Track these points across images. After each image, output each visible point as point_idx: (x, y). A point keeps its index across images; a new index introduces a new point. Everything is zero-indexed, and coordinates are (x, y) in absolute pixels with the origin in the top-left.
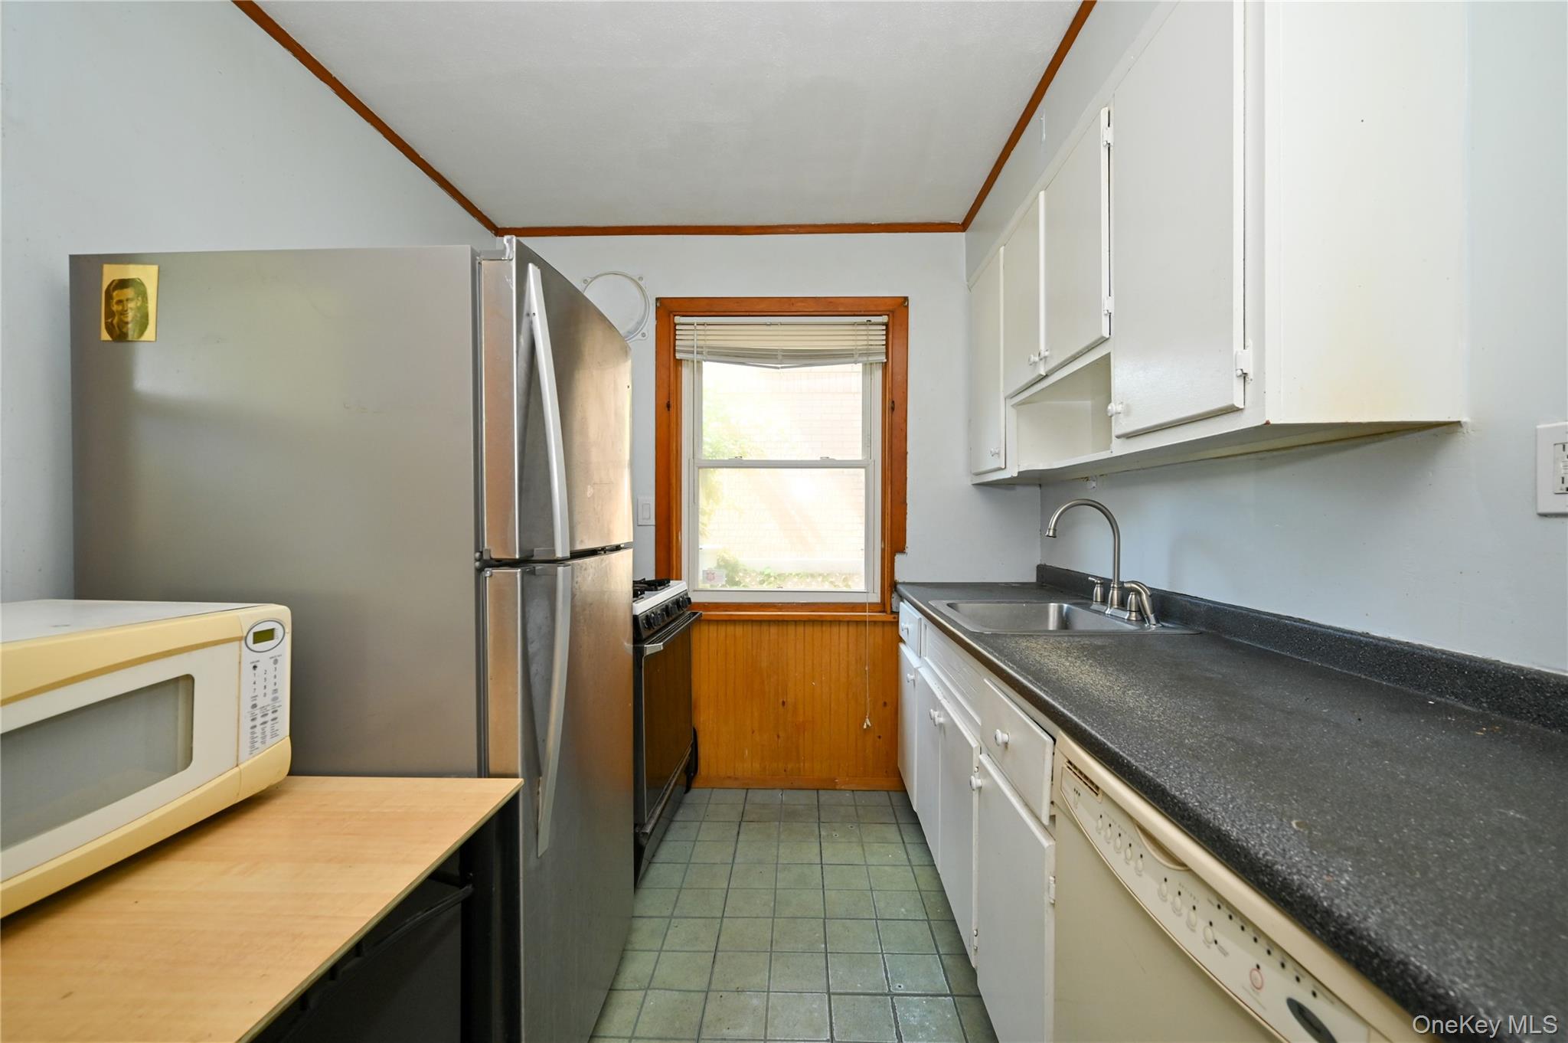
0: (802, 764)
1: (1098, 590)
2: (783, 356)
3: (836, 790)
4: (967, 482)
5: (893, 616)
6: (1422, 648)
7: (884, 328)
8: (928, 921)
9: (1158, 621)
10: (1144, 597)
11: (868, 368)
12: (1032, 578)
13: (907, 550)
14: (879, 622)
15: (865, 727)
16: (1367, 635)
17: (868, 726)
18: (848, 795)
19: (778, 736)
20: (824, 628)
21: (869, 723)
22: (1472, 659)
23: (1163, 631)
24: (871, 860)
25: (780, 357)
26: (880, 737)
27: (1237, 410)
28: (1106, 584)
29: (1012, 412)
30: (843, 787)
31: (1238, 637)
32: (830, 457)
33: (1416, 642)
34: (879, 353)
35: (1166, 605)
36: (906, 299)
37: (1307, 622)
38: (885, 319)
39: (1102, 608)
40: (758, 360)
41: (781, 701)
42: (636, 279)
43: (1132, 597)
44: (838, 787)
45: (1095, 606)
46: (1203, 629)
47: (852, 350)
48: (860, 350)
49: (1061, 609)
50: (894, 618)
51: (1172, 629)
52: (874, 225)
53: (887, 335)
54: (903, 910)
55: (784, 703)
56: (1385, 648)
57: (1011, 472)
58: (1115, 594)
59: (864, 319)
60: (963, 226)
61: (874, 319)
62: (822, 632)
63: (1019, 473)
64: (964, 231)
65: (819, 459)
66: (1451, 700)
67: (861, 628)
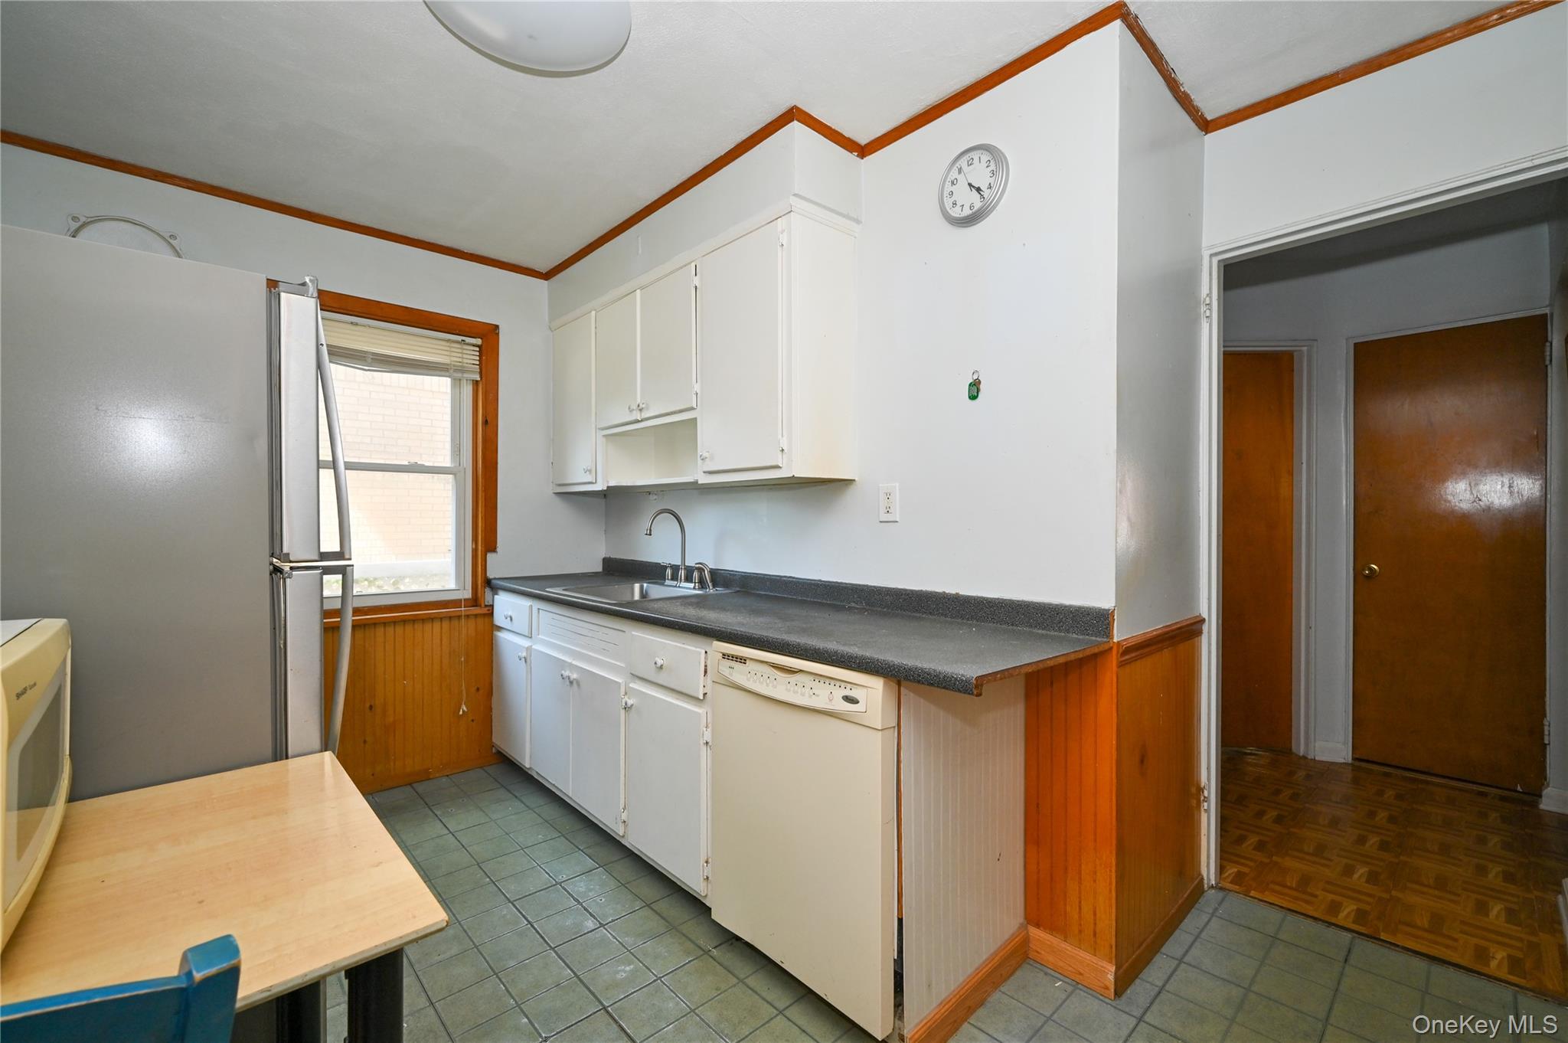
0: (392, 764)
1: (669, 572)
2: (372, 359)
3: (430, 779)
4: (550, 489)
5: (487, 608)
6: (841, 583)
7: (478, 349)
8: (563, 836)
9: (714, 587)
10: (706, 572)
11: (457, 383)
12: (599, 568)
13: (498, 550)
14: (471, 615)
15: (461, 713)
16: (820, 581)
17: (463, 711)
18: (444, 780)
19: (365, 742)
20: (416, 626)
21: (465, 709)
22: (859, 585)
23: (716, 592)
24: (494, 817)
25: (369, 360)
26: (473, 721)
27: (780, 467)
28: (675, 569)
29: (601, 441)
30: (437, 775)
31: (758, 590)
32: (419, 463)
33: (839, 581)
34: (473, 372)
35: (719, 577)
36: (497, 327)
37: (794, 578)
38: (479, 341)
39: (674, 583)
40: (344, 359)
41: (368, 705)
42: (167, 236)
43: (696, 574)
44: (431, 777)
45: (668, 582)
46: (738, 589)
47: (448, 365)
48: (454, 366)
49: (642, 588)
50: (489, 610)
51: (720, 590)
52: (467, 253)
53: (480, 356)
54: (540, 836)
55: (371, 707)
56: (828, 585)
57: (599, 486)
58: (682, 573)
59: (460, 338)
60: (547, 276)
61: (468, 340)
62: (414, 629)
63: (608, 487)
64: (546, 280)
65: (406, 463)
66: (853, 605)
67: (455, 622)
